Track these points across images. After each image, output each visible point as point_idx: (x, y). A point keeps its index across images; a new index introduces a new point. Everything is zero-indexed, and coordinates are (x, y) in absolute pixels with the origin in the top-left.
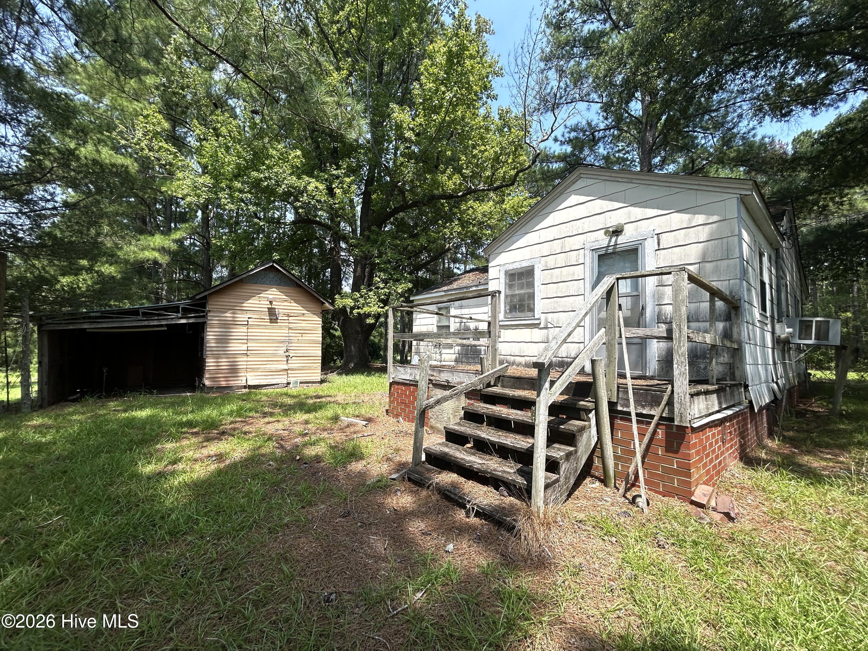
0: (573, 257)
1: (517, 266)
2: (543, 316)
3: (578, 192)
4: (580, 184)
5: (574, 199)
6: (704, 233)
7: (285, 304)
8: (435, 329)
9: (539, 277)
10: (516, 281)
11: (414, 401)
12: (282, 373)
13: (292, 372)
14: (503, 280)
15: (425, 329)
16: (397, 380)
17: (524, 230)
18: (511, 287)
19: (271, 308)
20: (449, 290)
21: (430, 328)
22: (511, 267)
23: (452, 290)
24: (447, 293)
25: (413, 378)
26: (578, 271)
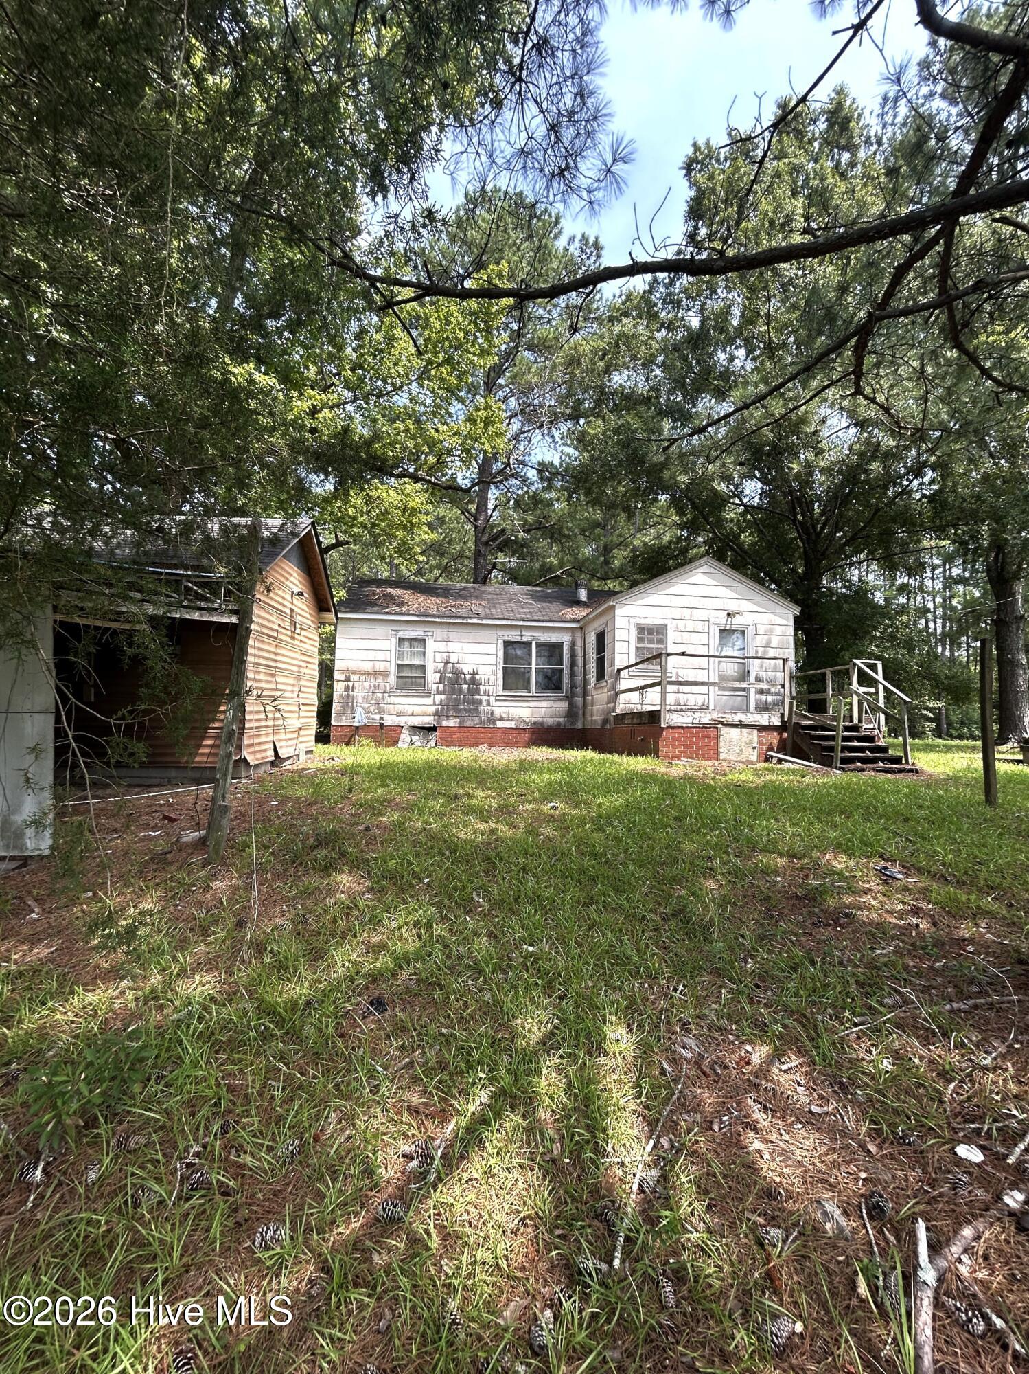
0: (700, 626)
1: (648, 621)
2: (674, 671)
4: (704, 569)
6: (780, 631)
7: (299, 604)
8: (392, 669)
9: (671, 636)
10: (646, 636)
11: (698, 741)
12: (295, 735)
13: (302, 733)
14: (634, 632)
15: (367, 666)
16: (672, 724)
17: (653, 591)
18: (640, 640)
19: (292, 610)
20: (427, 616)
21: (380, 666)
22: (642, 621)
23: (434, 616)
24: (424, 619)
25: (696, 721)
26: (704, 639)
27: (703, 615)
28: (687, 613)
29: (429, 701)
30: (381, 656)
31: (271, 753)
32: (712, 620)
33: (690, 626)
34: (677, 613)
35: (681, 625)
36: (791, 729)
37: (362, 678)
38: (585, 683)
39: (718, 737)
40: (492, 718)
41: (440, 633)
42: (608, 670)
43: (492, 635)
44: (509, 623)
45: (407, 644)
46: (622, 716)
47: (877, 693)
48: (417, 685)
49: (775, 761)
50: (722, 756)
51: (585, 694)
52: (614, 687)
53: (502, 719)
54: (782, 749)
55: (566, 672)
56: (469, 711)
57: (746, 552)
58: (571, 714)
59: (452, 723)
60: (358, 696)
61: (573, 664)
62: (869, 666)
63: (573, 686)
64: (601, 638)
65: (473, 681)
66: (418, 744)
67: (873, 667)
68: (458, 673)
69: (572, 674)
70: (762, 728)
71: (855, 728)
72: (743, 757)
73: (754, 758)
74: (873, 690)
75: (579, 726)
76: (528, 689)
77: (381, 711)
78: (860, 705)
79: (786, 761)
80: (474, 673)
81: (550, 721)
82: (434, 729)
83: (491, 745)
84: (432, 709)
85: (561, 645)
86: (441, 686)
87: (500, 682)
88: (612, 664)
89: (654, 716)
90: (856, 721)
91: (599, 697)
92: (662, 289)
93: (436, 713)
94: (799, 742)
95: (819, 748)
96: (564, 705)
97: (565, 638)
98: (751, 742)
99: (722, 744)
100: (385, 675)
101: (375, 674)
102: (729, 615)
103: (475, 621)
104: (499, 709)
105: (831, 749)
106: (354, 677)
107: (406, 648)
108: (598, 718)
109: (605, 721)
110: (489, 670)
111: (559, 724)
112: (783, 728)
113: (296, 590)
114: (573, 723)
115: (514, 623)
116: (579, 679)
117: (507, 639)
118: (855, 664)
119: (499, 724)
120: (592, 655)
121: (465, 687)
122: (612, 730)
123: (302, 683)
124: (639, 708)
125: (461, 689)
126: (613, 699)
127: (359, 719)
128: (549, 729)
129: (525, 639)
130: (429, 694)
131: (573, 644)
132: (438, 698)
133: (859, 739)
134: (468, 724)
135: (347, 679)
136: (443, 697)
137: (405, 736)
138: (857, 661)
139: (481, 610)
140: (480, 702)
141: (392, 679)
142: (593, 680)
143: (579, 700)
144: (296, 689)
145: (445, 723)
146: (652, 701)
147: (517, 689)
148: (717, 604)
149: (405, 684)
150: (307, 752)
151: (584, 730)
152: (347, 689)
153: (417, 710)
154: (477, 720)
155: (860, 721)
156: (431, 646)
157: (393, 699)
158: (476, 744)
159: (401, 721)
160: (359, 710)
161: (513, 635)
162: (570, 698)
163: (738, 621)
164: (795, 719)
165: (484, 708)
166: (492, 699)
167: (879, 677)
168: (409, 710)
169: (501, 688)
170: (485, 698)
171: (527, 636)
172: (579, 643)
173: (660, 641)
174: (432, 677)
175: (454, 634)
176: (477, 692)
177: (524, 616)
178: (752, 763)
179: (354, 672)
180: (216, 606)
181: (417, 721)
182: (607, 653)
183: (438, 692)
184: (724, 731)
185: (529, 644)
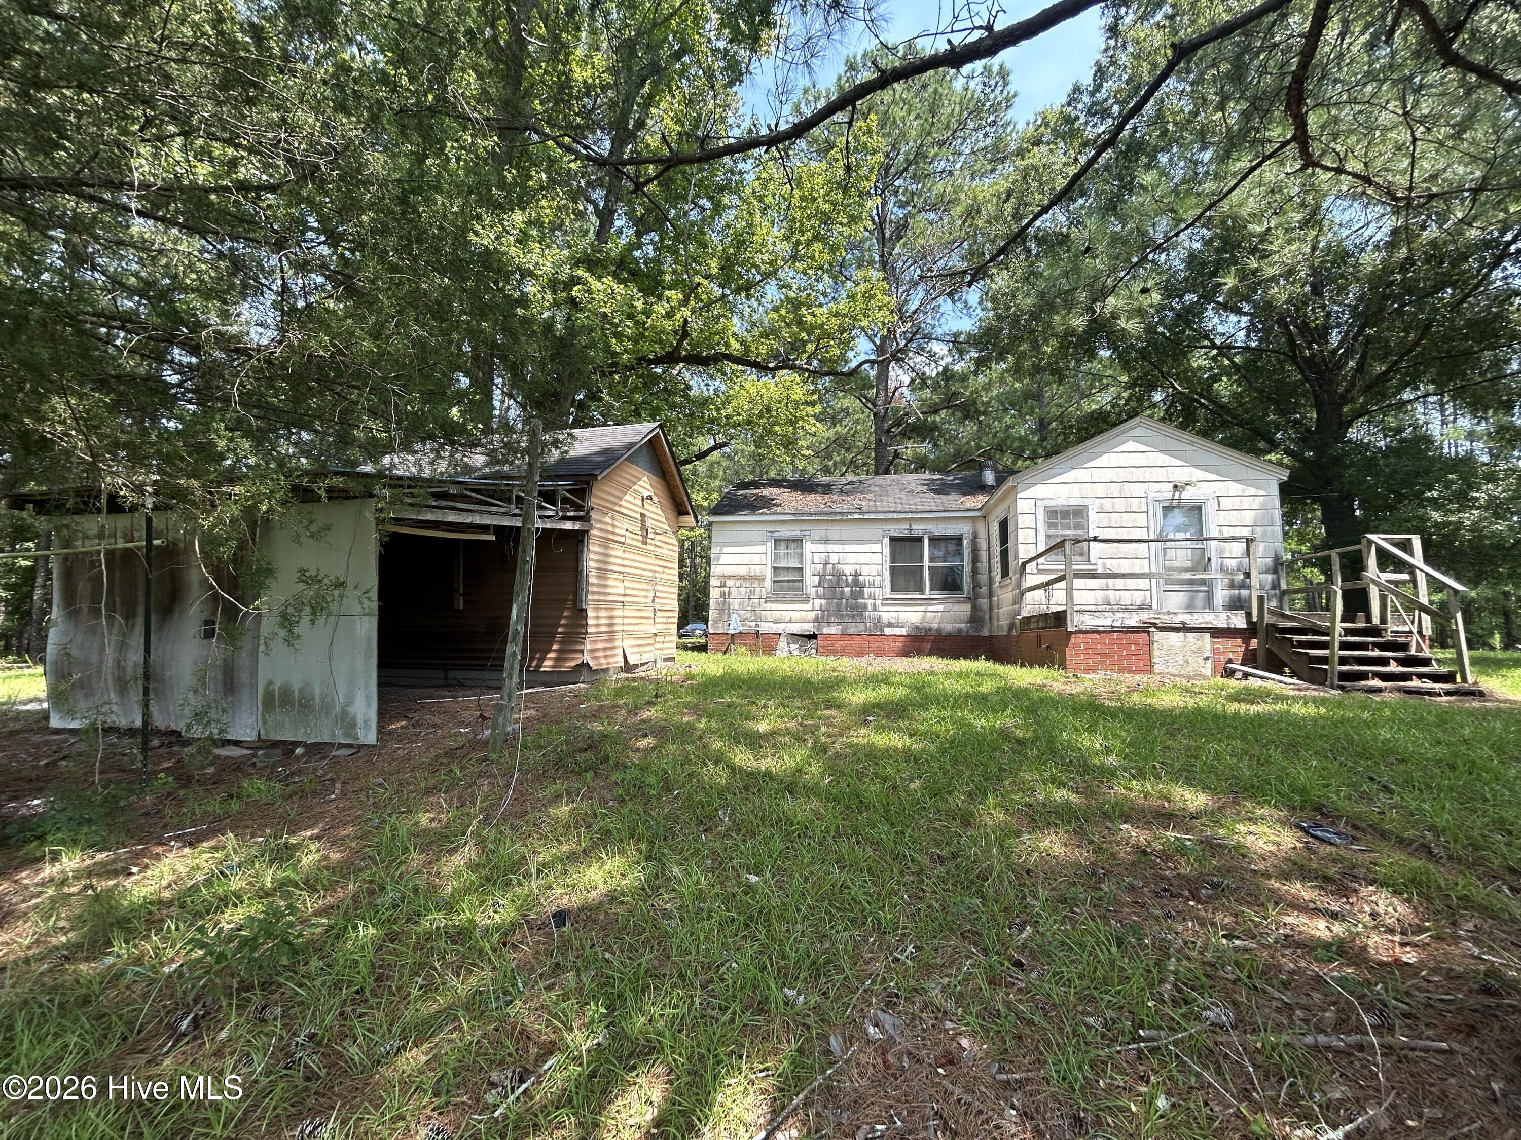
0: (1135, 504)
1: (1062, 502)
2: (1100, 562)
3: (1136, 439)
4: (1138, 432)
5: (1131, 446)
6: (1256, 503)
7: (653, 509)
8: (769, 573)
9: (1094, 520)
10: (1059, 520)
11: (1121, 650)
12: (651, 641)
13: (659, 639)
14: (1041, 516)
15: (743, 571)
16: (1083, 627)
17: (1069, 464)
18: (1051, 526)
19: (642, 515)
20: (802, 514)
21: (756, 570)
22: (1053, 503)
23: (811, 514)
24: (800, 517)
25: (1118, 623)
26: (1141, 520)
27: (1138, 489)
28: (1115, 489)
29: (808, 606)
30: (757, 559)
31: (621, 659)
32: (1151, 496)
33: (1120, 504)
34: (1100, 490)
35: (1107, 504)
36: (1262, 633)
37: (738, 583)
38: (991, 581)
39: (1150, 644)
40: (879, 624)
41: (819, 532)
42: (1012, 564)
43: (876, 531)
44: (895, 516)
45: (783, 544)
46: (1027, 620)
47: (1414, 581)
48: (794, 589)
49: (1239, 675)
50: (1157, 669)
51: (991, 595)
52: (1019, 585)
53: (890, 625)
54: (1250, 659)
55: (967, 569)
56: (853, 616)
57: (1223, 407)
58: (975, 618)
59: (833, 630)
60: (735, 603)
61: (975, 559)
62: (1397, 544)
63: (976, 586)
64: (1004, 525)
65: (856, 583)
66: (796, 652)
67: (1406, 546)
68: (839, 575)
69: (975, 572)
70: (1216, 633)
71: (1375, 632)
72: (1189, 670)
73: (1207, 671)
74: (1406, 577)
75: (985, 633)
76: (921, 590)
77: (758, 619)
78: (1383, 599)
79: (1255, 676)
80: (857, 575)
81: (949, 627)
82: (813, 637)
83: (878, 655)
84: (812, 615)
85: (958, 539)
86: (820, 590)
87: (887, 583)
88: (1016, 557)
89: (1059, 618)
90: (1376, 620)
91: (1005, 596)
92: (1086, 99)
93: (816, 620)
94: (1275, 650)
95: (1305, 659)
96: (966, 608)
97: (965, 529)
98: (1200, 650)
99: (1156, 653)
100: (761, 579)
101: (751, 578)
102: (1176, 487)
103: (856, 516)
104: (887, 614)
105: (1324, 660)
106: (730, 583)
107: (782, 551)
108: (1004, 623)
109: (1012, 626)
110: (874, 570)
111: (960, 631)
112: (1251, 631)
113: (646, 494)
114: (978, 630)
115: (901, 516)
116: (983, 578)
117: (895, 534)
118: (1370, 542)
119: (888, 631)
120: (996, 549)
121: (847, 590)
122: (1018, 636)
123: (658, 588)
124: (1044, 609)
125: (842, 593)
126: (1019, 599)
127: (735, 626)
128: (949, 636)
129: (915, 533)
130: (807, 600)
131: (975, 536)
132: (818, 602)
133: (1382, 647)
134: (852, 630)
135: (723, 585)
136: (823, 601)
137: (782, 644)
138: (1373, 537)
139: (864, 504)
140: (865, 605)
141: (768, 583)
142: (998, 578)
143: (984, 602)
144: (651, 594)
145: (826, 630)
146: (1058, 599)
147: (906, 590)
148: (1161, 474)
149: (782, 589)
150: (666, 660)
151: (991, 638)
152: (723, 595)
153: (796, 616)
154: (861, 627)
155: (1383, 620)
156: (808, 547)
157: (769, 606)
158: (860, 654)
159: (779, 628)
160: (734, 616)
161: (900, 530)
162: (973, 599)
163: (1189, 495)
164: (1268, 619)
165: (870, 614)
166: (878, 602)
167: (1417, 559)
168: (787, 616)
169: (888, 590)
170: (870, 602)
171: (918, 529)
172: (982, 534)
173: (1077, 527)
174: (810, 580)
175: (834, 532)
176: (861, 595)
177: (913, 508)
178: (1204, 677)
179: (729, 577)
180: (551, 513)
181: (796, 628)
182: (1010, 544)
183: (818, 597)
184: (1158, 636)
185: (920, 540)
